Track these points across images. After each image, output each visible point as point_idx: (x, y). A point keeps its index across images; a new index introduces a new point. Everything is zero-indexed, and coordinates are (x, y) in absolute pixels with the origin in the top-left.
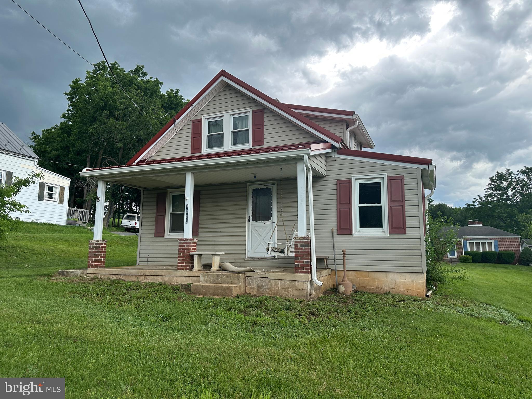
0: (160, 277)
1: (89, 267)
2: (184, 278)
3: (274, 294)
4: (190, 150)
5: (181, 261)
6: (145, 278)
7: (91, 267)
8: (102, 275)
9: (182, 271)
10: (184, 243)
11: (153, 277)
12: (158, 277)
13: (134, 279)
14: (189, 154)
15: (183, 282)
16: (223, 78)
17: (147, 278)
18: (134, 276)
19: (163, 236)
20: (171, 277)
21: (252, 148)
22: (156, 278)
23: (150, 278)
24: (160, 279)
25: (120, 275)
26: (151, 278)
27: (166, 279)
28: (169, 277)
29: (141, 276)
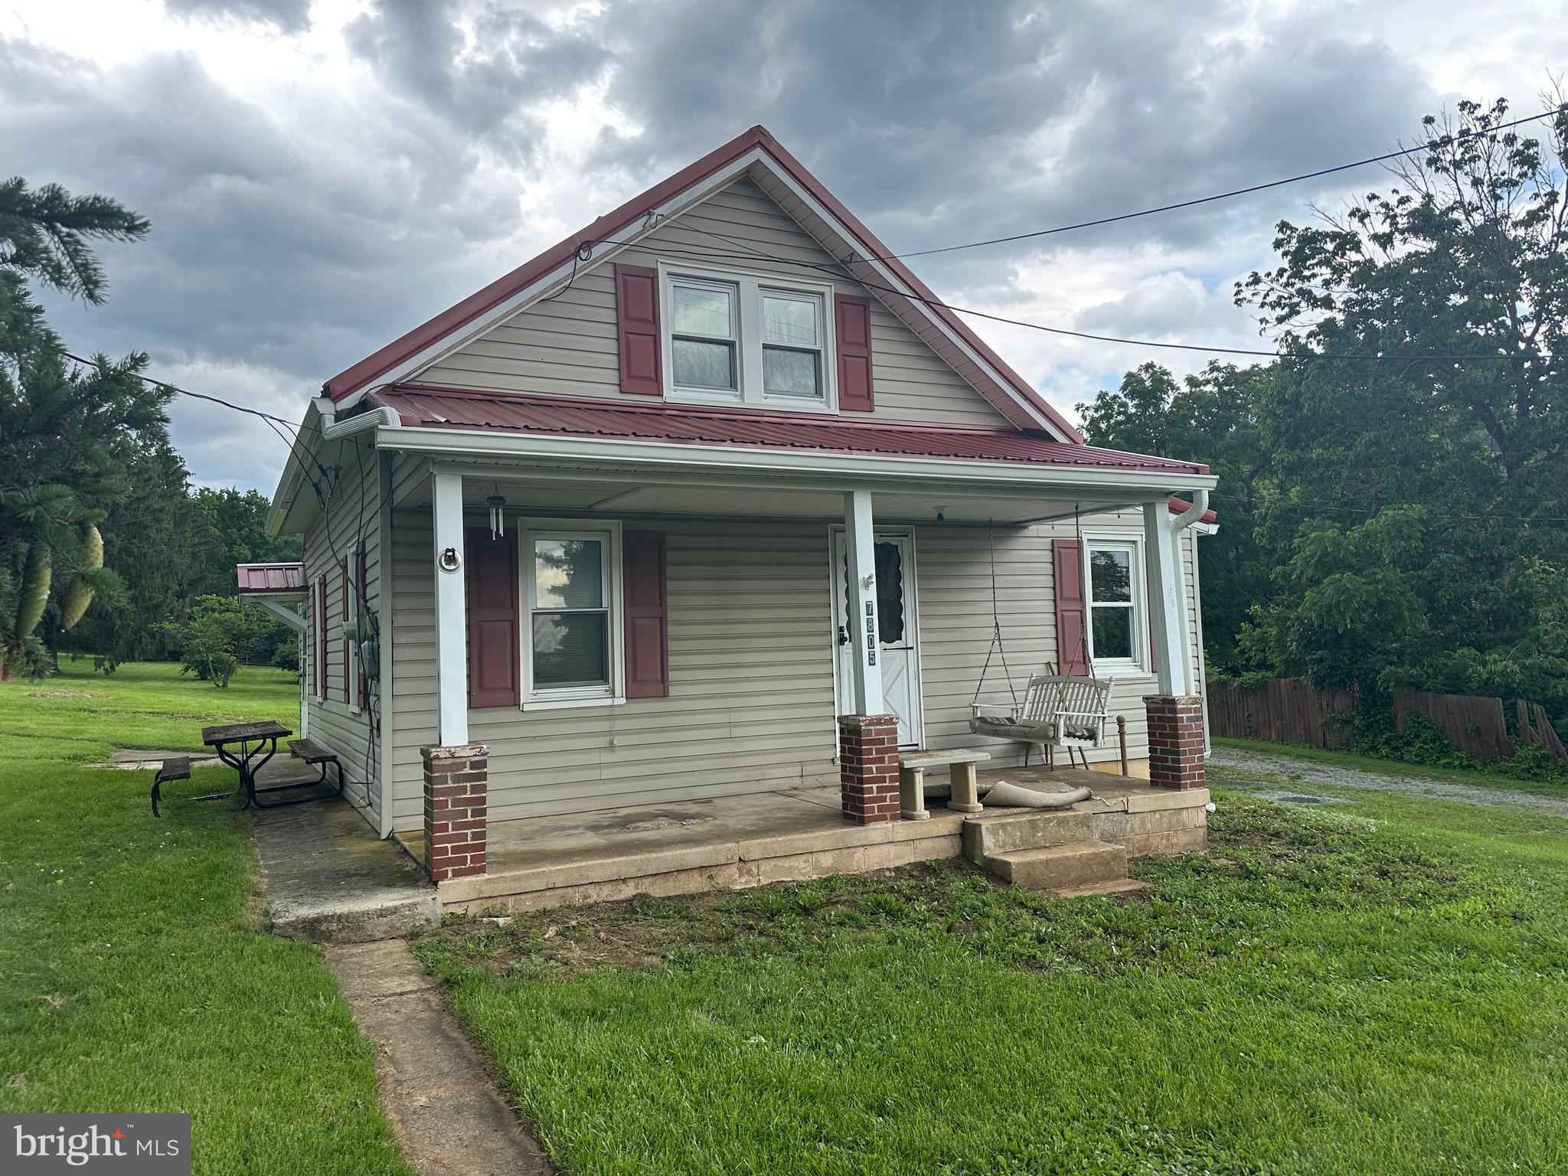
4: (614, 377)
5: (875, 794)
6: (740, 870)
12: (793, 859)
13: (694, 884)
16: (758, 154)
17: (749, 872)
18: (695, 872)
20: (845, 851)
21: (838, 412)
22: (786, 863)
23: (762, 869)
24: (803, 865)
25: (624, 880)
26: (765, 867)
27: (827, 860)
29: (724, 868)
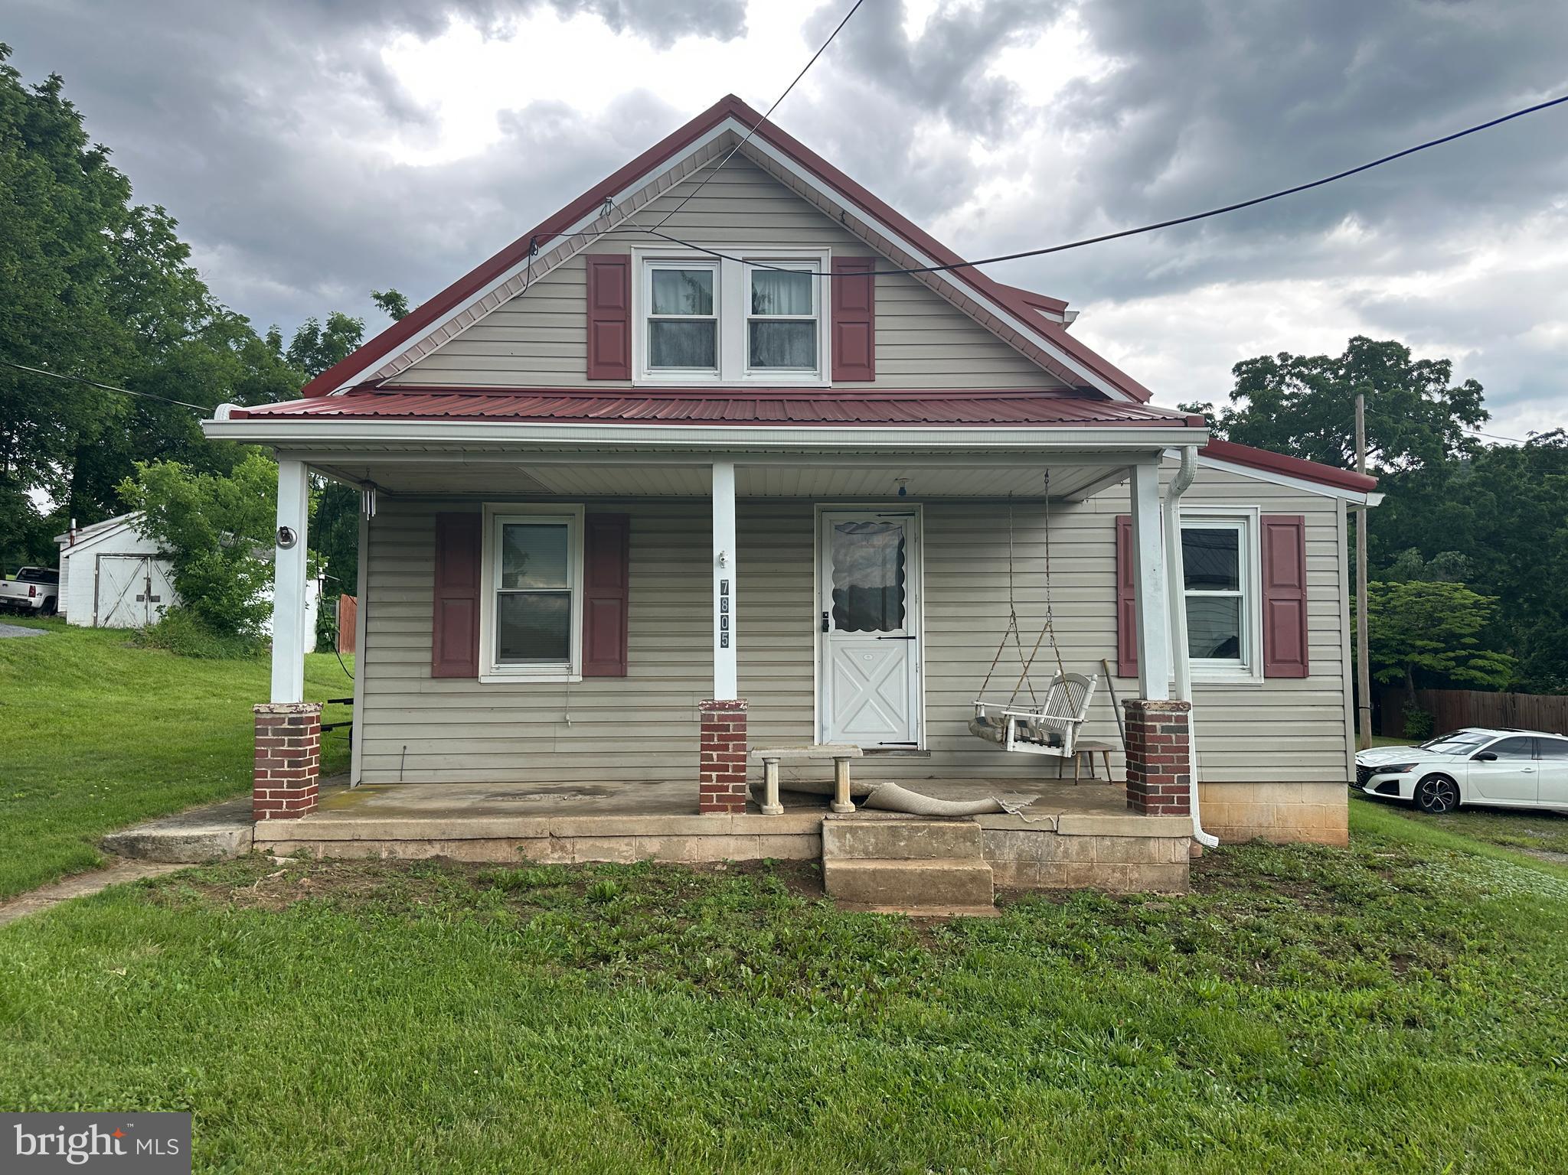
0: (626, 840)
1: (262, 816)
2: (732, 842)
3: (1077, 881)
4: (581, 364)
5: (714, 783)
6: (553, 846)
7: (273, 816)
8: (333, 844)
9: (722, 815)
10: (721, 718)
11: (591, 842)
12: (614, 840)
13: (502, 853)
14: (579, 381)
15: (729, 854)
16: (730, 124)
17: (563, 848)
18: (503, 842)
19: (474, 675)
20: (675, 839)
21: (830, 384)
22: (606, 844)
23: (578, 847)
24: (624, 848)
25: (430, 841)
26: (581, 845)
27: (653, 846)
28: (665, 838)
29: (535, 841)
